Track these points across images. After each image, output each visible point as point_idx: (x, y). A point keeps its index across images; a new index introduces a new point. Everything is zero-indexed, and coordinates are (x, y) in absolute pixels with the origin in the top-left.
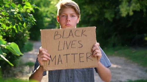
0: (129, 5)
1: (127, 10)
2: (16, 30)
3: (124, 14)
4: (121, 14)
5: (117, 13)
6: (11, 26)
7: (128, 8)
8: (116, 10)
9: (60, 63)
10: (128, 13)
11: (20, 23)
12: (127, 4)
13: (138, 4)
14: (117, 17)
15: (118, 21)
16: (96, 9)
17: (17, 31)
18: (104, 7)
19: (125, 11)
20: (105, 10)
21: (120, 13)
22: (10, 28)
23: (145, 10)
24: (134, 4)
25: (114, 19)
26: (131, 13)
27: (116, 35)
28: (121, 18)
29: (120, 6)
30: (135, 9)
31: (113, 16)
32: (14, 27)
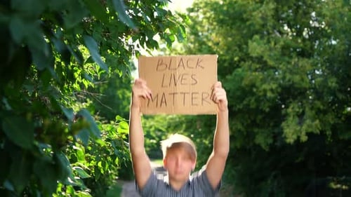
0: (300, 124)
1: (296, 131)
2: (102, 170)
3: (291, 139)
4: (285, 138)
5: (278, 135)
6: (92, 162)
7: (298, 128)
8: (276, 131)
9: (164, 104)
10: (299, 137)
11: (109, 159)
12: (297, 119)
13: (317, 122)
14: (278, 144)
15: (280, 150)
16: (240, 127)
17: (102, 172)
18: (254, 124)
19: (293, 134)
20: (256, 130)
21: (283, 136)
22: (91, 165)
23: (329, 133)
24: (308, 122)
25: (272, 147)
26: (304, 138)
27: (275, 177)
28: (286, 146)
29: (283, 124)
30: (310, 130)
31: (270, 141)
32: (100, 164)
